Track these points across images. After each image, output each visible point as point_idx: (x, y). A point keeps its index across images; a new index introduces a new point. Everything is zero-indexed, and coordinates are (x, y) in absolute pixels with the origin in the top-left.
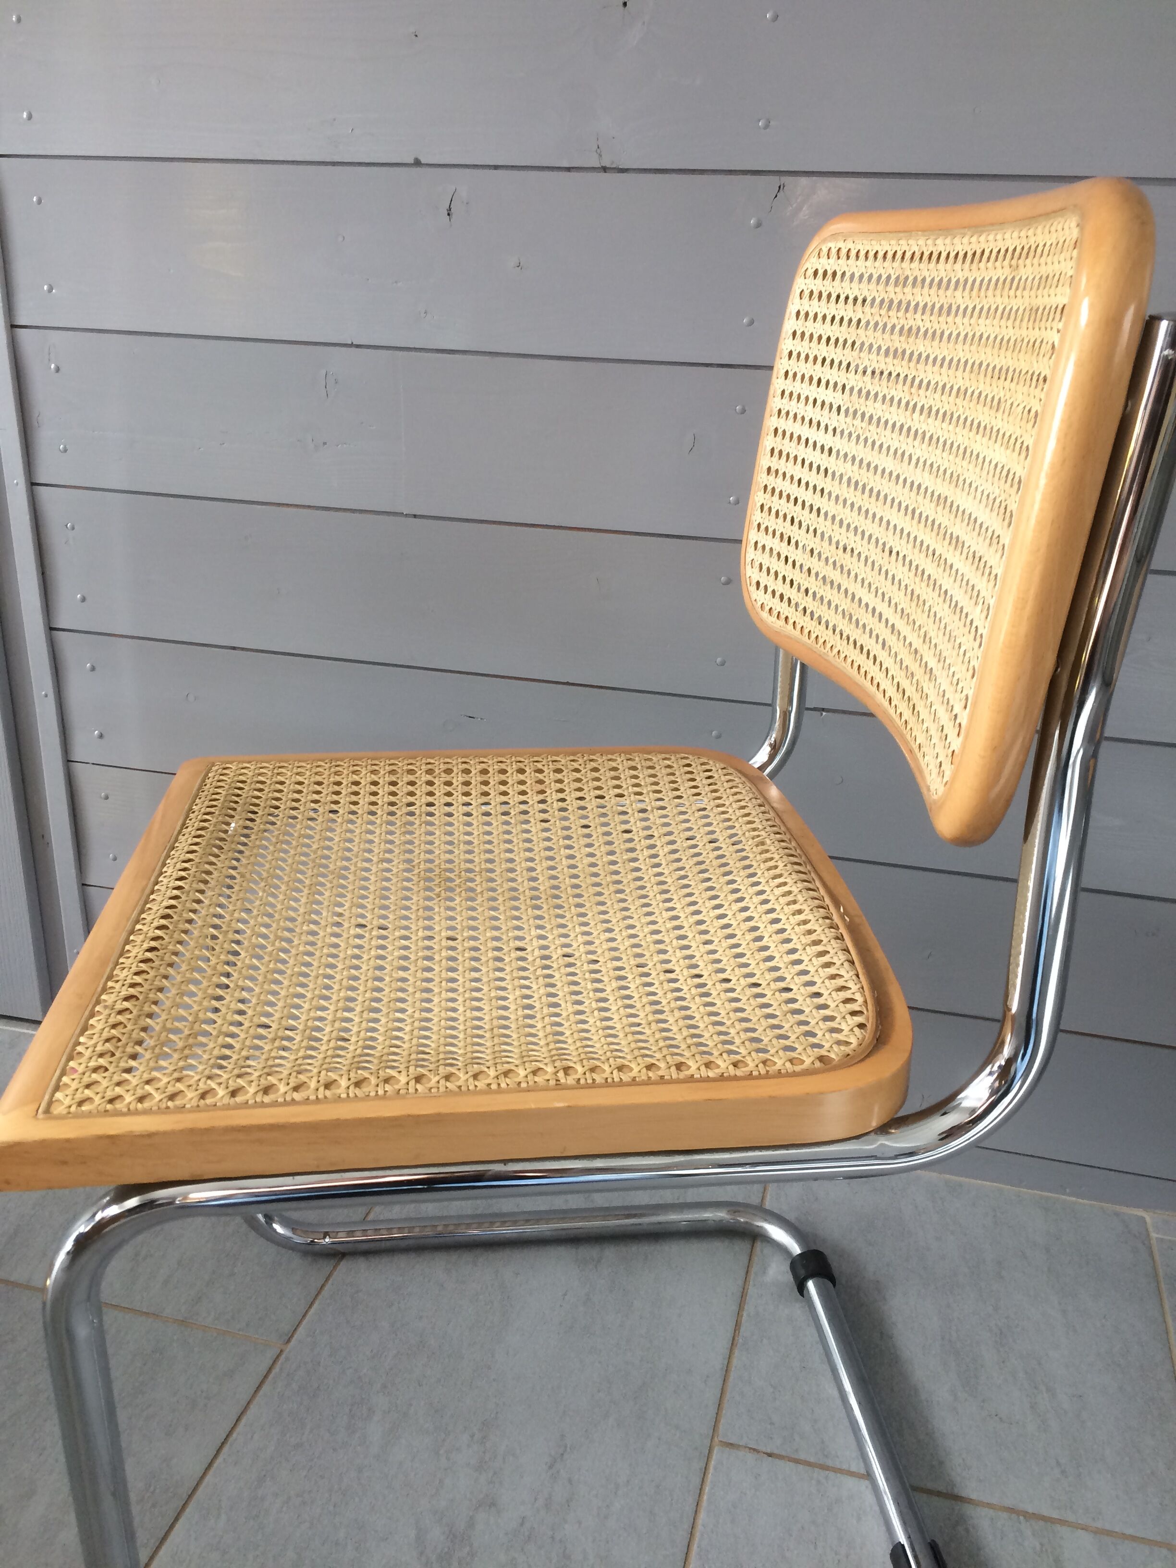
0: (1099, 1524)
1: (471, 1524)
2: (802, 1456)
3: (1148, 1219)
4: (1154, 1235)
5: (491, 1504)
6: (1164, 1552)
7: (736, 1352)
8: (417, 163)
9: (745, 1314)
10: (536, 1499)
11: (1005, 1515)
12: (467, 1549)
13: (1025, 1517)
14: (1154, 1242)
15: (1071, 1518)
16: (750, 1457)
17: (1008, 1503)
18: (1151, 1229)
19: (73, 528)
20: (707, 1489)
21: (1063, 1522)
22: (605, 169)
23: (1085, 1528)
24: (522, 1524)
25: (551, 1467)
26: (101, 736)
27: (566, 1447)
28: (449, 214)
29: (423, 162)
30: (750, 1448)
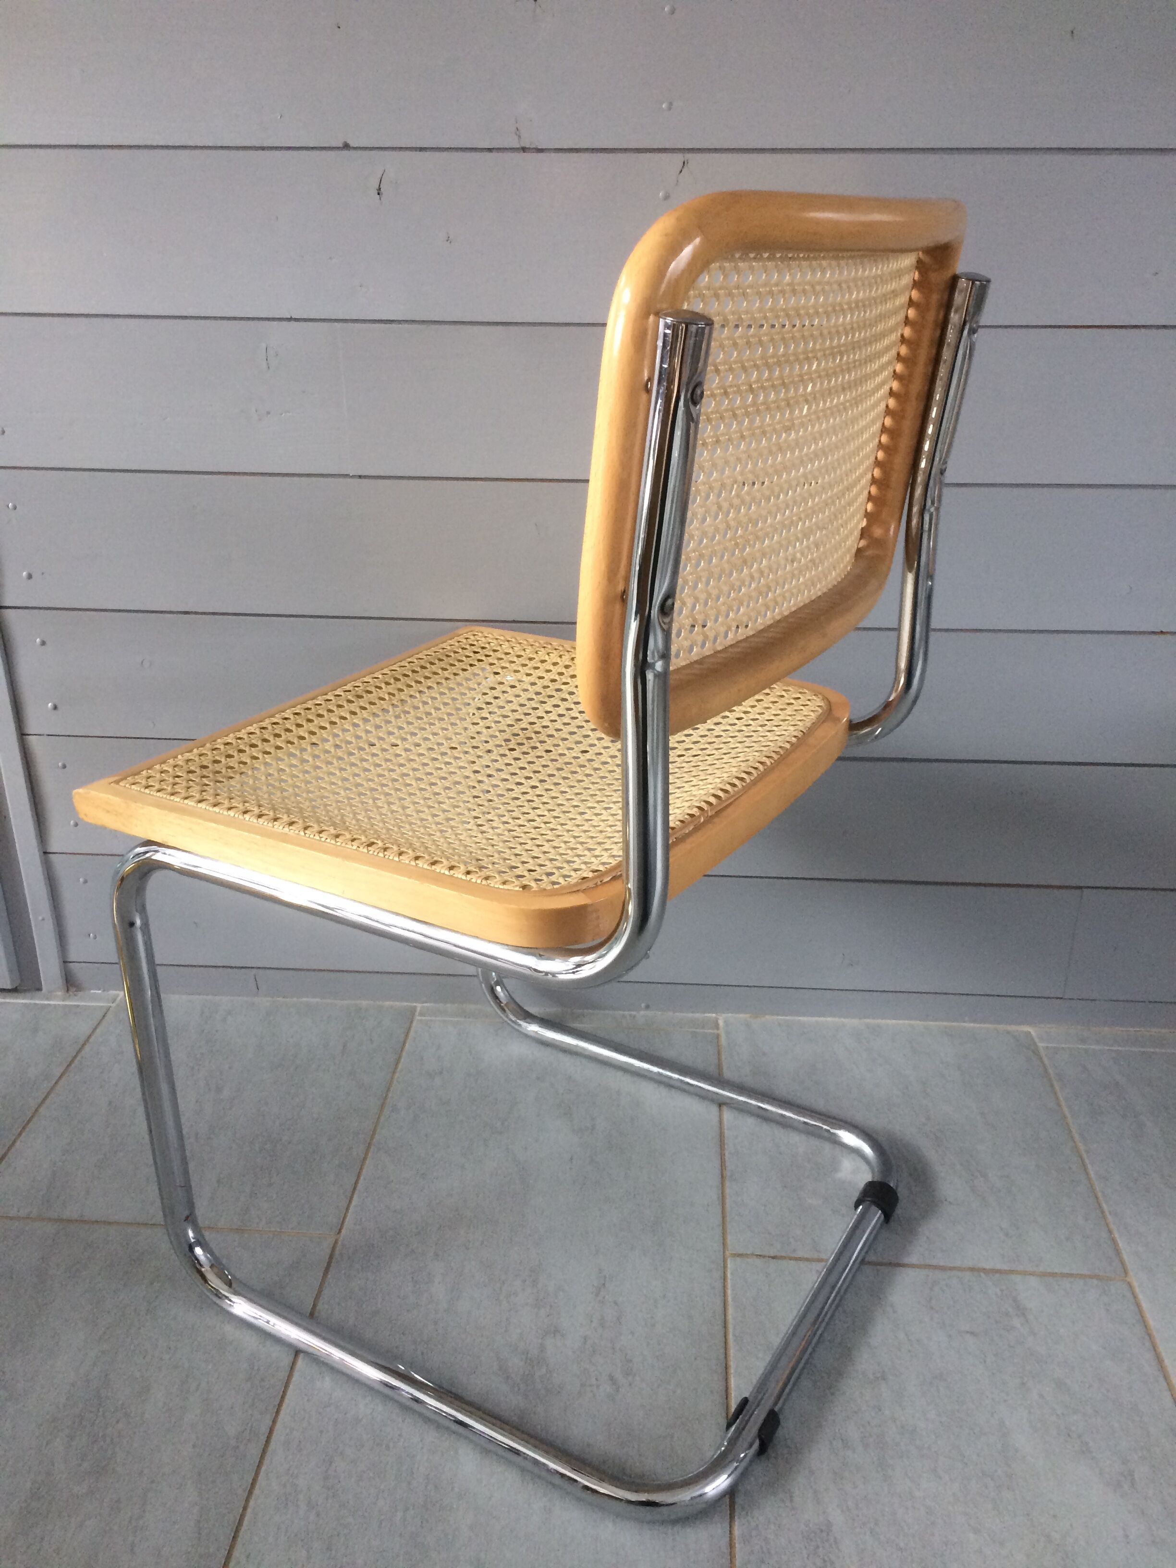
0: (1041, 1269)
1: (542, 1348)
2: (800, 1254)
3: (1033, 1033)
4: (1041, 1045)
5: (556, 1331)
6: (1095, 1282)
7: (727, 1184)
8: (346, 146)
9: (727, 1153)
10: (592, 1321)
11: (968, 1273)
12: (544, 1370)
13: (985, 1273)
14: (1043, 1053)
15: (1020, 1268)
16: (758, 1262)
17: (970, 1263)
18: (1037, 1040)
19: (15, 508)
20: (729, 1292)
21: (1012, 1272)
22: (524, 149)
23: (1032, 1274)
24: (585, 1343)
25: (597, 1295)
26: (55, 708)
27: (605, 1277)
28: (379, 194)
29: (352, 144)
30: (757, 1255)
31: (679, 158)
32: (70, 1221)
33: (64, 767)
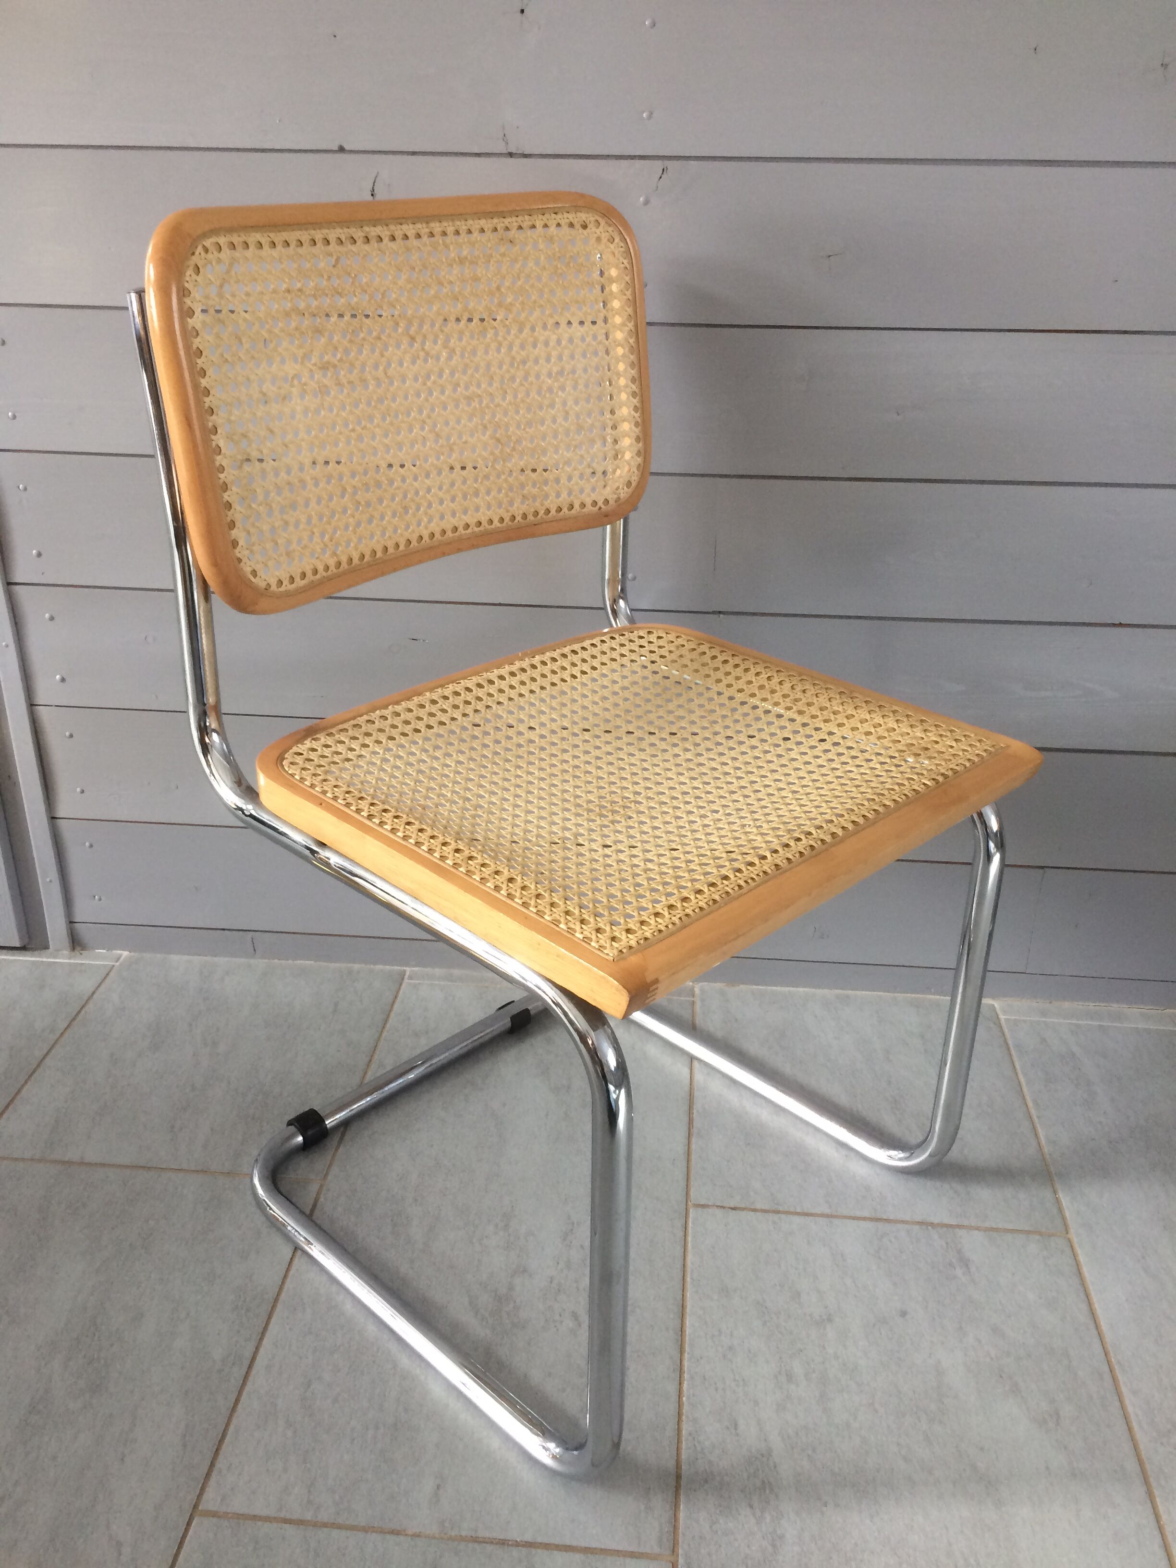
0: (987, 1224)
1: (511, 1288)
2: (758, 1207)
3: (996, 1005)
4: (1002, 1017)
5: (523, 1270)
6: (1037, 1237)
7: (694, 1140)
8: (341, 149)
9: (695, 1111)
10: (558, 1263)
11: (917, 1227)
12: (511, 1306)
13: (933, 1228)
14: (1003, 1022)
15: (966, 1223)
16: (719, 1213)
17: (919, 1218)
18: (999, 1012)
19: (25, 489)
20: (689, 1239)
21: (959, 1226)
22: (511, 155)
23: (978, 1229)
24: (551, 1282)
25: (565, 1240)
26: (63, 680)
27: (573, 1224)
28: (372, 195)
29: (347, 147)
30: (717, 1206)
31: (659, 165)
32: (70, 1163)
33: (71, 736)
